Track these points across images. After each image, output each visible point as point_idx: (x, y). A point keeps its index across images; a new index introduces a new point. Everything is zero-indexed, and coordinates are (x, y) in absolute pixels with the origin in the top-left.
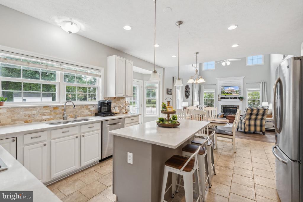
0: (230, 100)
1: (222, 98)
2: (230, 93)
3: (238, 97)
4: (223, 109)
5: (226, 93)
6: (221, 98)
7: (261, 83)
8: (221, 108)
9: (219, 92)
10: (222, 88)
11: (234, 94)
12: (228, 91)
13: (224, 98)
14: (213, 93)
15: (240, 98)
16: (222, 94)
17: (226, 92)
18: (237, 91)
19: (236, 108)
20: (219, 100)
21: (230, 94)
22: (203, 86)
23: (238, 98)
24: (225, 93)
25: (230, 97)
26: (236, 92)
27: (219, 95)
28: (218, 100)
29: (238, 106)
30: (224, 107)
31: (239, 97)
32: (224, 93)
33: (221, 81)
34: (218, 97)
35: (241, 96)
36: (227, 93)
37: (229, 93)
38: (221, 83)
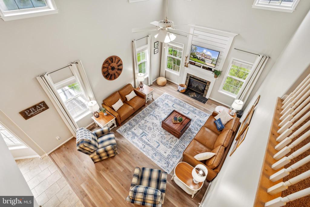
0: (202, 69)
1: (190, 63)
2: (203, 60)
3: (212, 68)
4: (189, 79)
5: (198, 58)
7: (261, 56)
8: (187, 77)
9: (188, 53)
10: (194, 47)
11: (208, 64)
12: (200, 56)
13: (194, 64)
14: (181, 50)
15: (215, 71)
16: (192, 59)
17: (197, 55)
18: (213, 60)
19: (206, 83)
20: (186, 65)
21: (203, 62)
23: (213, 70)
24: (195, 58)
25: (202, 65)
26: (211, 61)
27: (187, 58)
28: (184, 64)
29: (210, 83)
30: (190, 77)
31: (215, 69)
32: (195, 57)
34: (186, 60)
35: (219, 68)
37: (201, 60)
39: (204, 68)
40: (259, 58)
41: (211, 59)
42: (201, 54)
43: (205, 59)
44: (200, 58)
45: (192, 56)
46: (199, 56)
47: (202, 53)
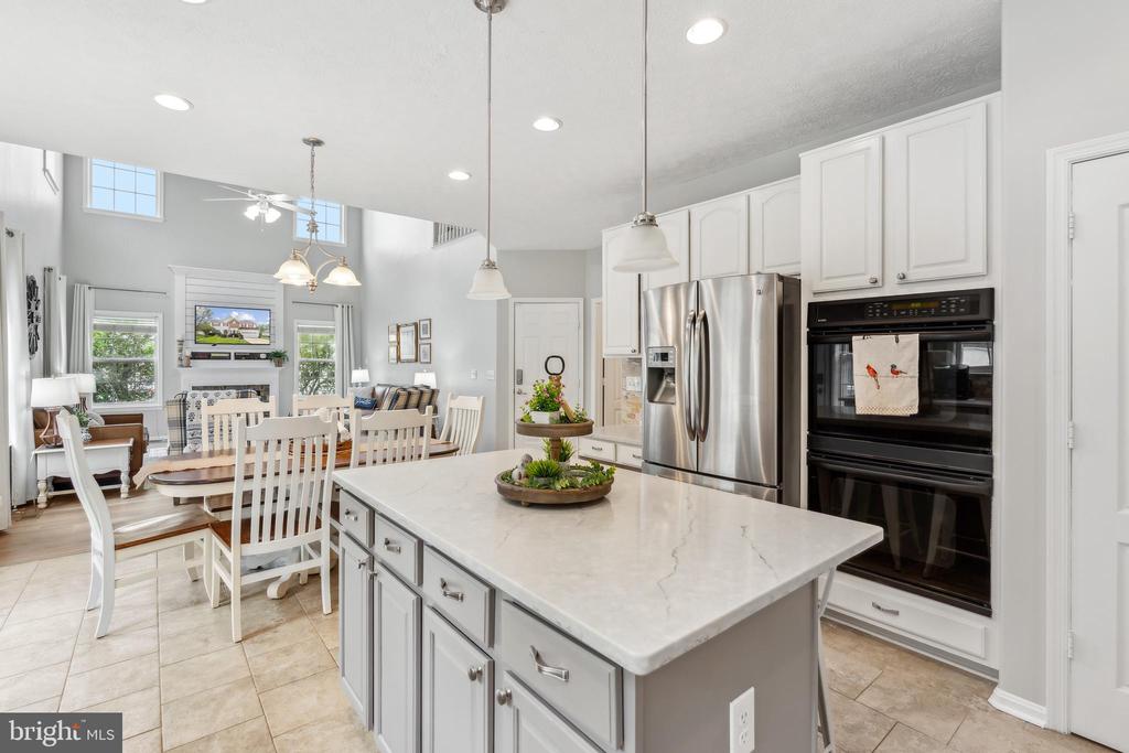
0: (233, 363)
1: (195, 356)
2: (236, 336)
3: (263, 351)
5: (219, 334)
6: (192, 353)
7: (340, 306)
9: (182, 328)
10: (200, 311)
11: (251, 337)
12: (227, 328)
13: (207, 356)
14: (152, 330)
15: (269, 357)
16: (201, 339)
17: (217, 328)
18: (262, 330)
20: (184, 363)
21: (236, 340)
22: (90, 295)
23: (263, 356)
24: (213, 335)
25: (233, 350)
26: (258, 332)
27: (181, 342)
28: (176, 362)
29: (268, 388)
31: (269, 351)
32: (210, 333)
33: (189, 281)
34: (181, 350)
35: (278, 346)
36: (225, 336)
37: (231, 336)
38: (190, 289)
39: (238, 357)
40: (338, 311)
41: (257, 329)
42: (226, 322)
43: (241, 331)
44: (226, 331)
45: (201, 333)
46: (221, 329)
47: (229, 320)
